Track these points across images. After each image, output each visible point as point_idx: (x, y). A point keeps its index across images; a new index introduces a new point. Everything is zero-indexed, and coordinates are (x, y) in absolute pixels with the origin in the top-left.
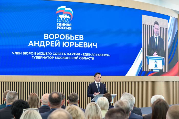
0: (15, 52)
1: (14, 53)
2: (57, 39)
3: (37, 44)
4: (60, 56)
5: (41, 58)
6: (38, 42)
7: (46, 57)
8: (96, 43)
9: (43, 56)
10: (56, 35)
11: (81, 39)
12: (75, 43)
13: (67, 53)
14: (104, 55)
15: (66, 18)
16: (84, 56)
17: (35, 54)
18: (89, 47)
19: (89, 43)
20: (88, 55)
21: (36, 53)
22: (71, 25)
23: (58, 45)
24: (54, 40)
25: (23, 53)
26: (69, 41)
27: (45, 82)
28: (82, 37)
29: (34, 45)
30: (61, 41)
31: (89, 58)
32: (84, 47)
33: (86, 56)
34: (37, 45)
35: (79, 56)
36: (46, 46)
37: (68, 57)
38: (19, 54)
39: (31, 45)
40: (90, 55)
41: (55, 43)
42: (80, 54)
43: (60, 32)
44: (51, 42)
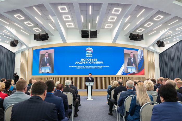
0: (70, 66)
2: (86, 60)
4: (88, 67)
5: (80, 68)
6: (79, 62)
7: (82, 68)
8: (103, 62)
12: (94, 62)
13: (91, 66)
15: (90, 52)
17: (78, 67)
18: (100, 63)
22: (92, 55)
23: (87, 63)
24: (85, 61)
25: (73, 66)
26: (91, 61)
28: (96, 60)
30: (88, 61)
32: (98, 63)
33: (98, 67)
35: (95, 67)
36: (82, 63)
37: (91, 68)
40: (100, 67)
43: (88, 58)
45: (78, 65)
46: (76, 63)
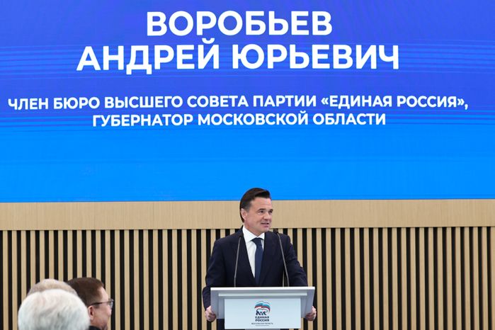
0: (22, 100)
1: (15, 105)
2: (207, 34)
3: (114, 58)
4: (222, 111)
5: (133, 122)
6: (121, 49)
7: (157, 116)
8: (396, 48)
9: (145, 112)
10: (200, 15)
11: (322, 28)
12: (293, 47)
13: (255, 98)
14: (433, 102)
16: (335, 111)
17: (107, 106)
18: (360, 65)
19: (359, 48)
20: (353, 104)
21: (111, 102)
23: (211, 61)
24: (193, 38)
25: (55, 103)
26: (264, 40)
27: (151, 232)
28: (323, 22)
29: (101, 64)
30: (226, 45)
31: (362, 119)
32: (337, 65)
33: (344, 110)
34: (113, 64)
35: (311, 111)
36: (157, 67)
37: (257, 115)
38: (37, 106)
39: (88, 63)
40: (367, 104)
41: (195, 52)
42: (318, 101)
44: (180, 48)
45: (114, 82)
46: (87, 59)
